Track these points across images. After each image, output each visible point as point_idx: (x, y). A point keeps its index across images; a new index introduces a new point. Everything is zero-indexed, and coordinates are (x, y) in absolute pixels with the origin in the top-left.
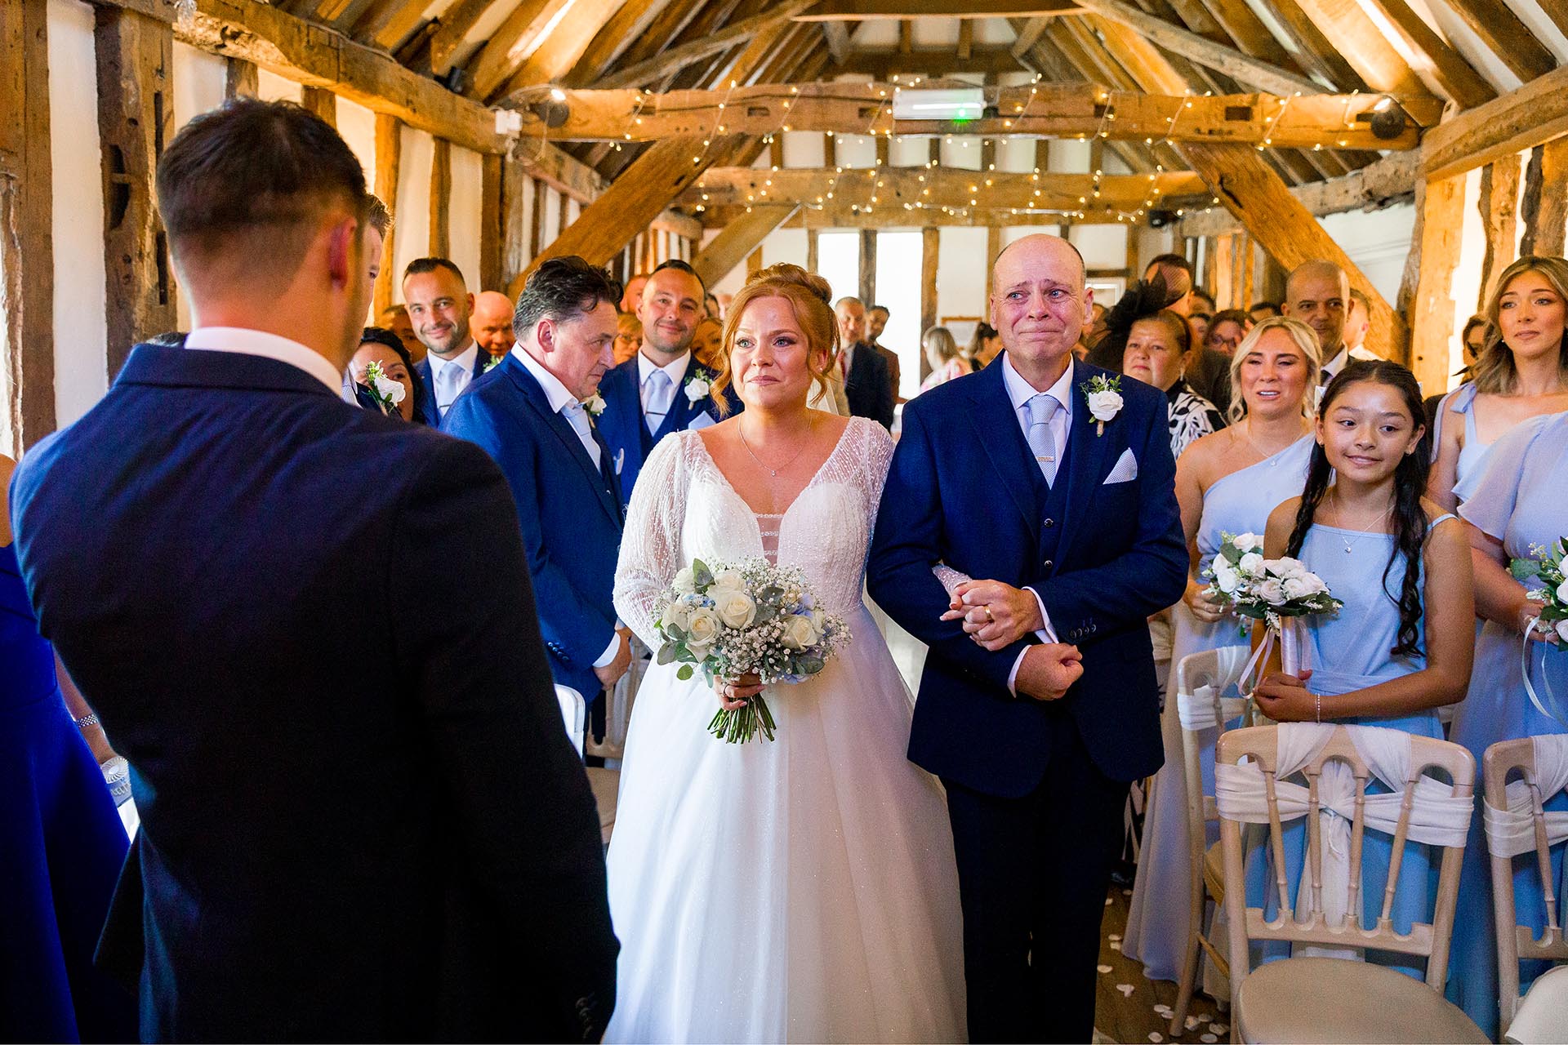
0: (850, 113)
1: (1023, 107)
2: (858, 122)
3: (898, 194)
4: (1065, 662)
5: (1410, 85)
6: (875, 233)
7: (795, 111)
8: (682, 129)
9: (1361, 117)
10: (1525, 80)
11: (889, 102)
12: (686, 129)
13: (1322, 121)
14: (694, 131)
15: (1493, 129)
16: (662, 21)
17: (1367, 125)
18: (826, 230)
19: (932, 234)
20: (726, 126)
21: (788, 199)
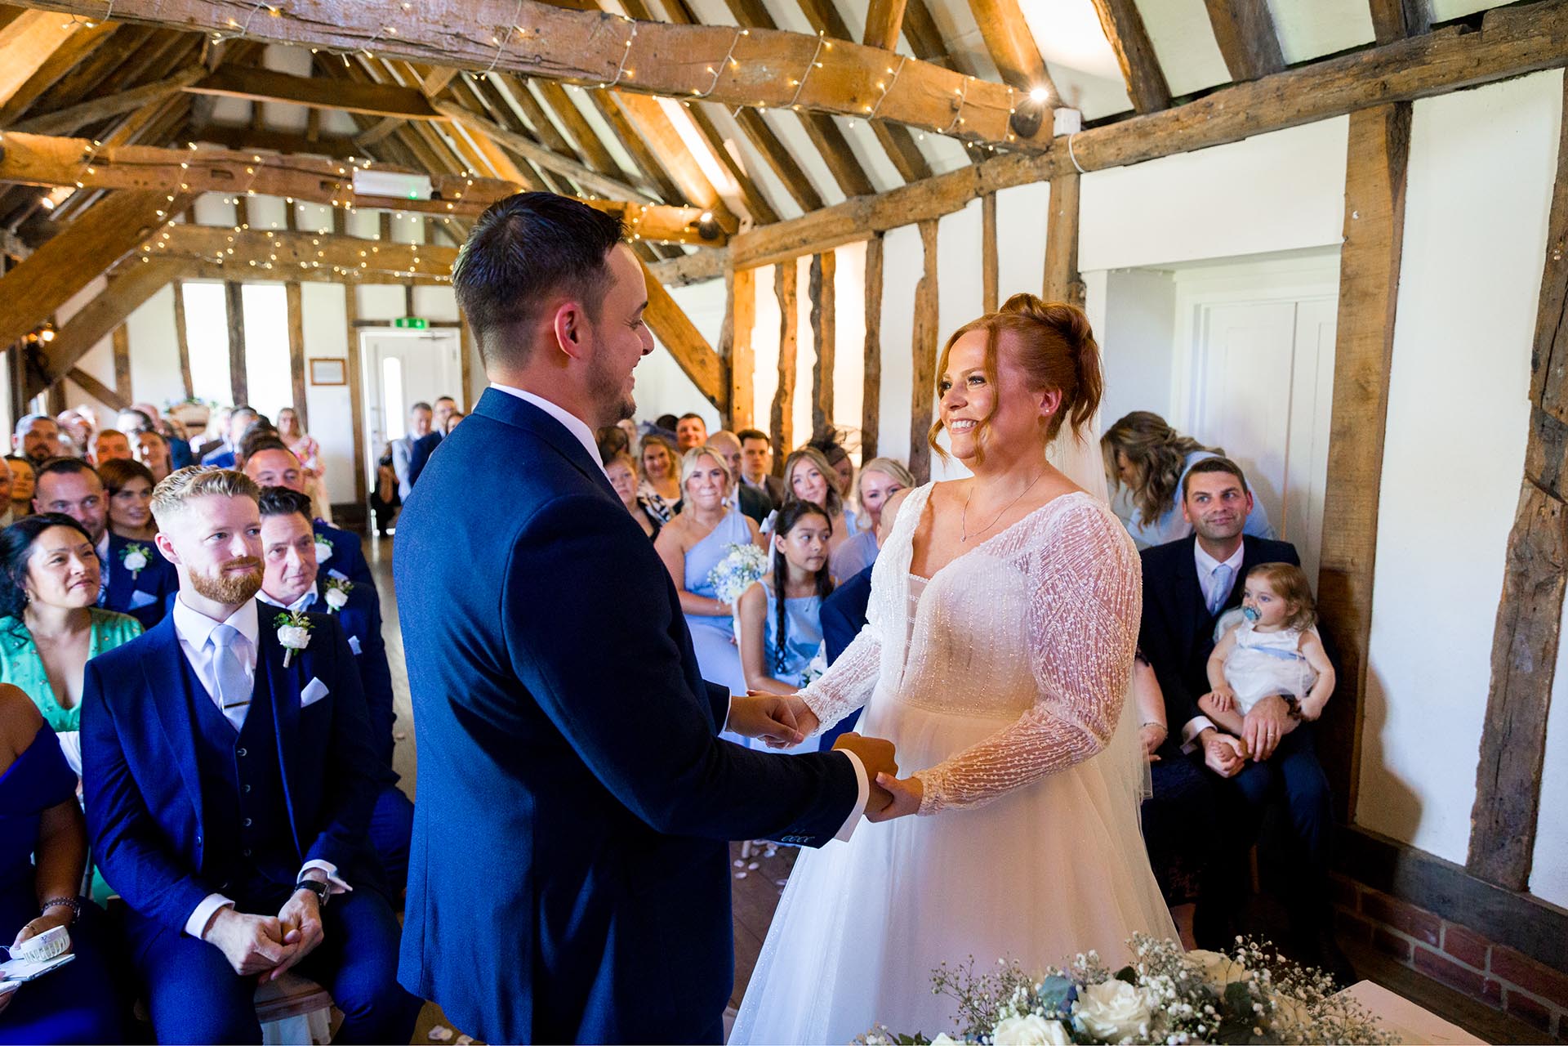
0: (313, 184)
1: (462, 193)
2: (319, 192)
3: (296, 254)
6: (240, 285)
7: (260, 177)
8: (141, 181)
9: (693, 224)
10: (806, 211)
11: (349, 179)
12: (145, 183)
13: (669, 224)
14: (154, 186)
15: (788, 241)
17: (695, 230)
18: (190, 280)
19: (293, 287)
20: (189, 184)
21: (188, 252)
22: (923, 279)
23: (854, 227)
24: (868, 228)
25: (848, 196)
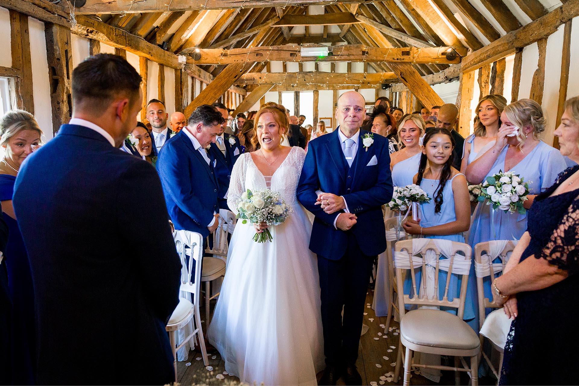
0: (287, 55)
1: (340, 52)
2: (290, 58)
3: (305, 80)
4: (351, 218)
5: (458, 44)
6: (299, 92)
7: (271, 54)
8: (236, 61)
9: (443, 54)
10: (491, 41)
11: (300, 51)
12: (237, 61)
13: (431, 55)
14: (240, 61)
15: (482, 57)
16: (230, 27)
17: (445, 56)
18: (284, 92)
19: (316, 92)
20: (250, 60)
21: (271, 82)
22: (537, 70)
23: (507, 47)
24: (514, 47)
25: (507, 32)
